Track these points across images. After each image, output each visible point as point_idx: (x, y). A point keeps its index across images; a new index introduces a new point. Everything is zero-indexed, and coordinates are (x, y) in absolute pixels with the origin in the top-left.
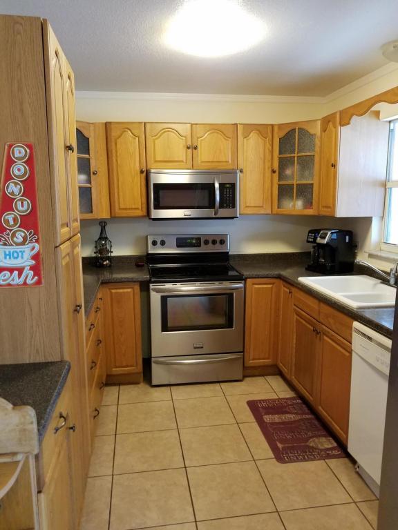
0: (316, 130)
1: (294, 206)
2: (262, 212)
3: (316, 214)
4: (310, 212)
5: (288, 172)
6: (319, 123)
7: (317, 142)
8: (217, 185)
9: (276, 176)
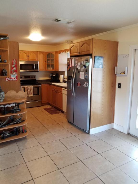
0: (54, 54)
1: (50, 69)
2: (44, 70)
3: (55, 71)
4: (53, 70)
5: (49, 62)
6: (55, 52)
7: (54, 56)
8: (34, 64)
9: (46, 63)
